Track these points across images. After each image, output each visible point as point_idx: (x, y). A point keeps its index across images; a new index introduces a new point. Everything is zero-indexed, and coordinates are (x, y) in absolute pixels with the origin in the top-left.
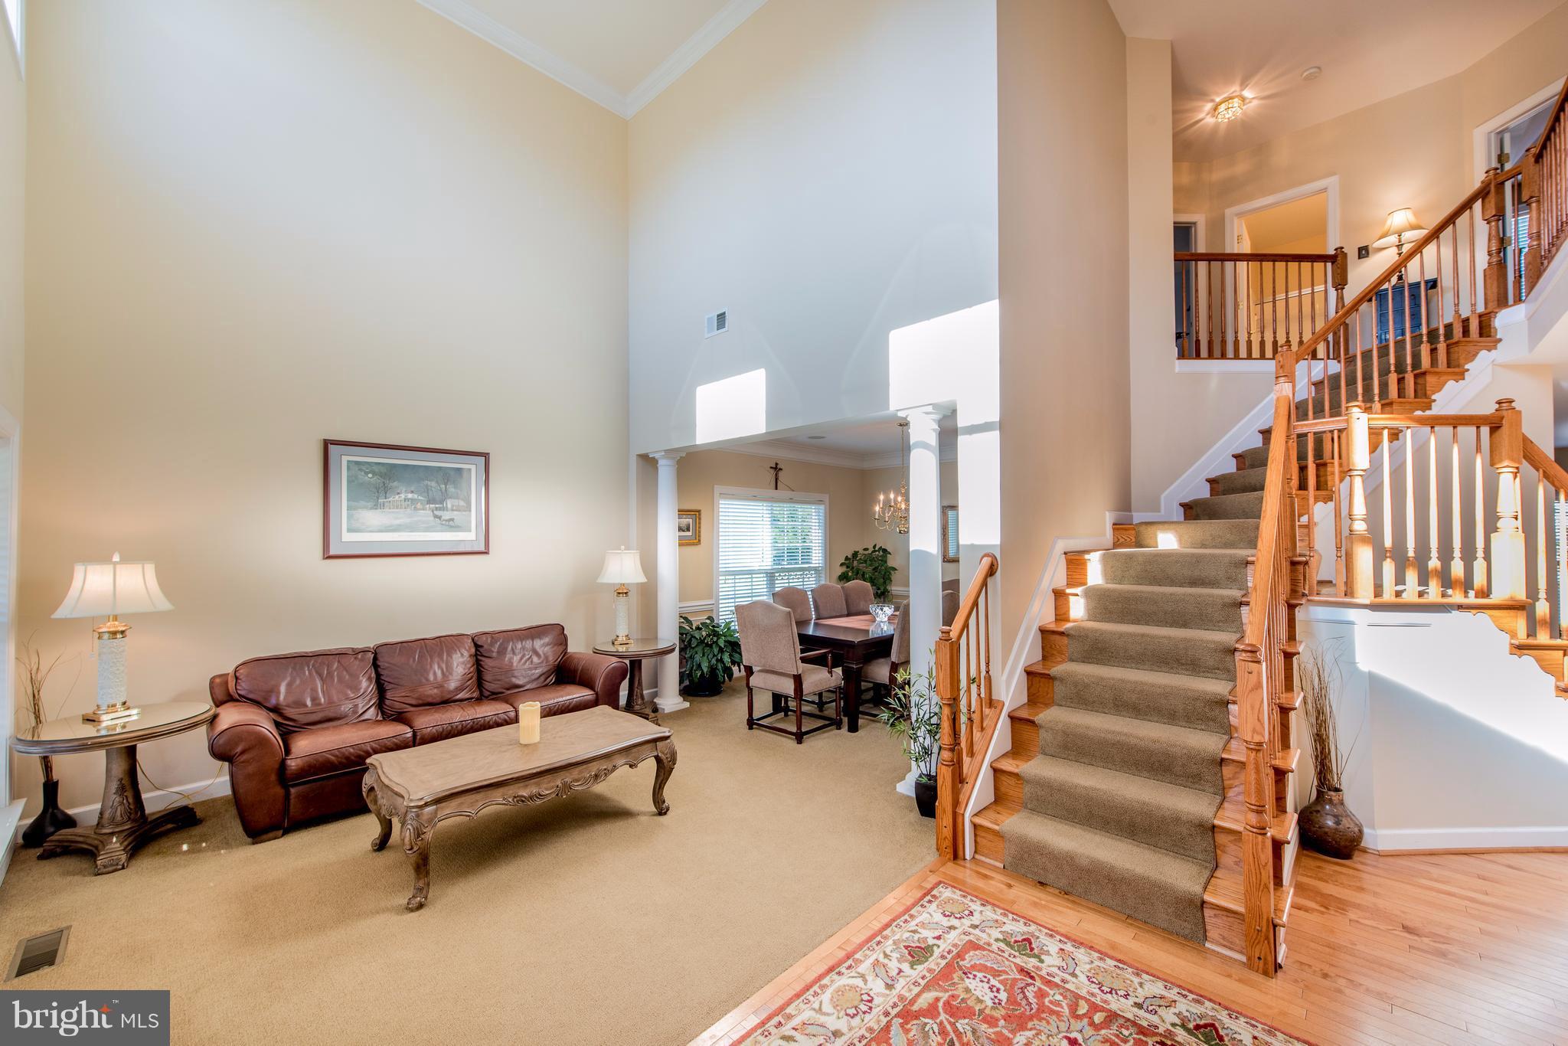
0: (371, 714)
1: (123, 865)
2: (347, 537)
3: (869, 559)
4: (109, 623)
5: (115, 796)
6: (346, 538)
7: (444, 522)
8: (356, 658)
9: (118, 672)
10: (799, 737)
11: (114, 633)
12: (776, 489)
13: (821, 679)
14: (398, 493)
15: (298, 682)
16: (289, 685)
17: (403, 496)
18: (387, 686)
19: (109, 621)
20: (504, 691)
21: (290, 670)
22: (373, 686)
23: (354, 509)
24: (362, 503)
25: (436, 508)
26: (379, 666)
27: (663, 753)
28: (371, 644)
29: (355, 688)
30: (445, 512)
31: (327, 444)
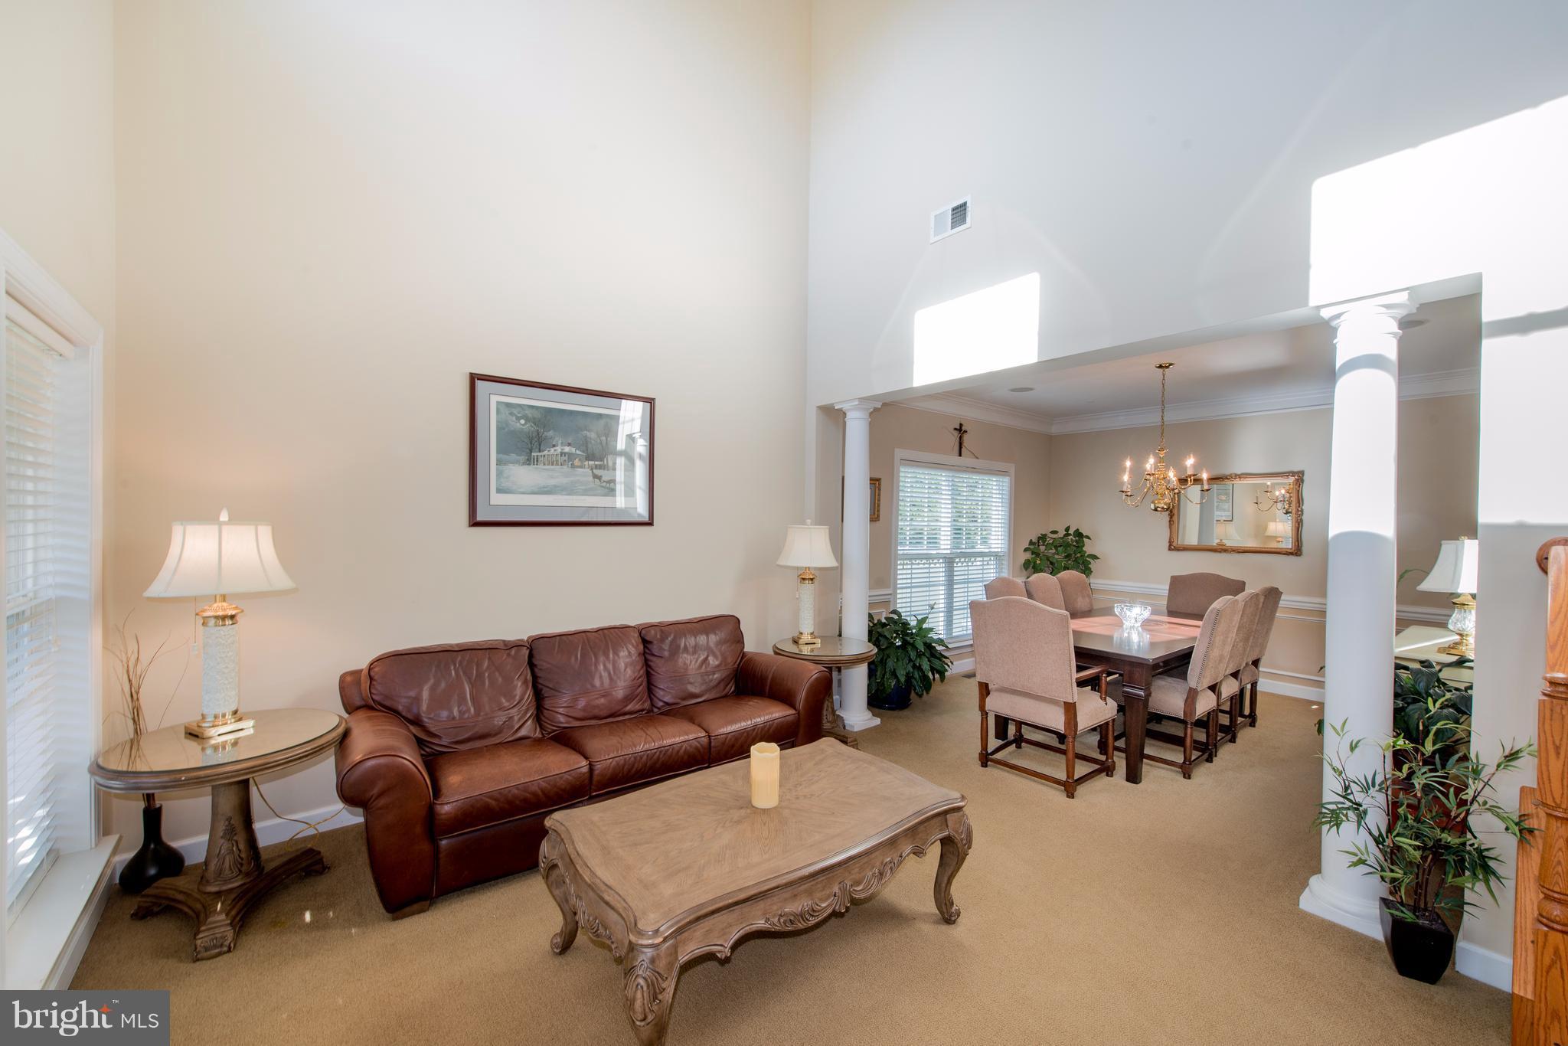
0: (528, 729)
1: (230, 948)
2: (497, 499)
3: (1061, 544)
4: (215, 605)
5: (223, 841)
6: (496, 501)
7: (604, 484)
8: (509, 655)
9: (226, 671)
10: (1070, 787)
11: (224, 618)
12: (960, 455)
13: (1096, 709)
14: (554, 446)
15: (443, 685)
16: (433, 689)
17: (559, 449)
18: (546, 692)
19: (216, 601)
20: (679, 701)
21: (434, 669)
22: (529, 693)
23: (505, 464)
24: (513, 456)
25: (596, 466)
26: (535, 666)
27: (957, 832)
28: (524, 636)
29: (510, 696)
30: (606, 471)
31: (474, 378)
